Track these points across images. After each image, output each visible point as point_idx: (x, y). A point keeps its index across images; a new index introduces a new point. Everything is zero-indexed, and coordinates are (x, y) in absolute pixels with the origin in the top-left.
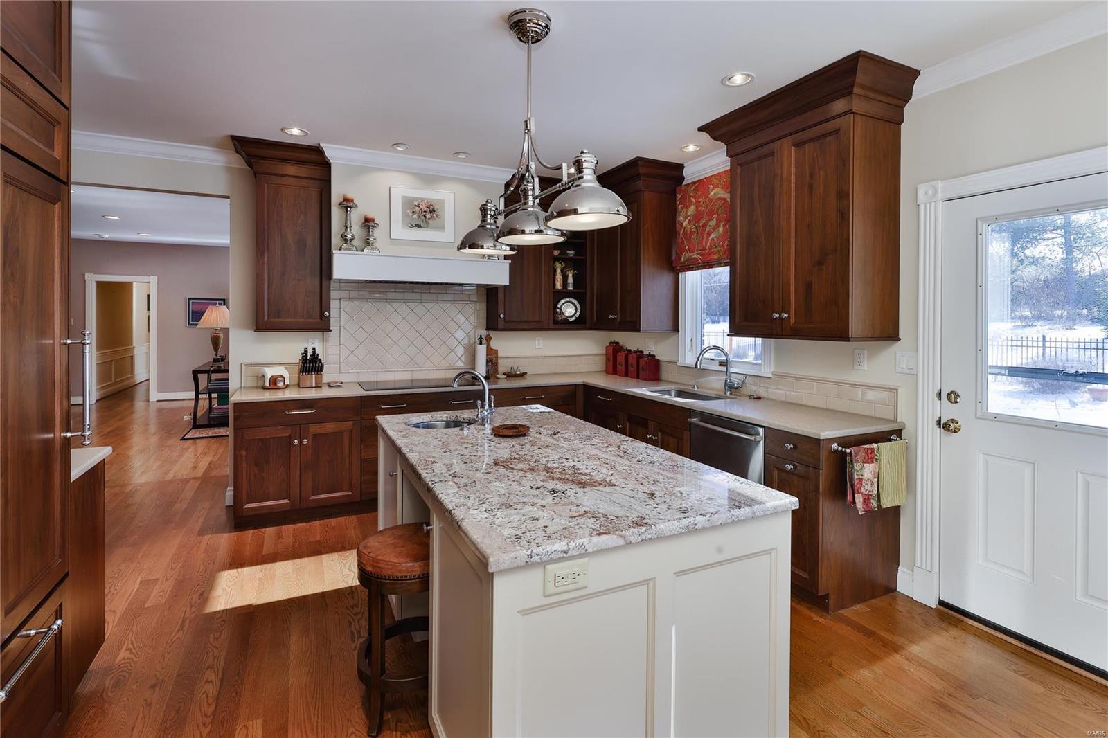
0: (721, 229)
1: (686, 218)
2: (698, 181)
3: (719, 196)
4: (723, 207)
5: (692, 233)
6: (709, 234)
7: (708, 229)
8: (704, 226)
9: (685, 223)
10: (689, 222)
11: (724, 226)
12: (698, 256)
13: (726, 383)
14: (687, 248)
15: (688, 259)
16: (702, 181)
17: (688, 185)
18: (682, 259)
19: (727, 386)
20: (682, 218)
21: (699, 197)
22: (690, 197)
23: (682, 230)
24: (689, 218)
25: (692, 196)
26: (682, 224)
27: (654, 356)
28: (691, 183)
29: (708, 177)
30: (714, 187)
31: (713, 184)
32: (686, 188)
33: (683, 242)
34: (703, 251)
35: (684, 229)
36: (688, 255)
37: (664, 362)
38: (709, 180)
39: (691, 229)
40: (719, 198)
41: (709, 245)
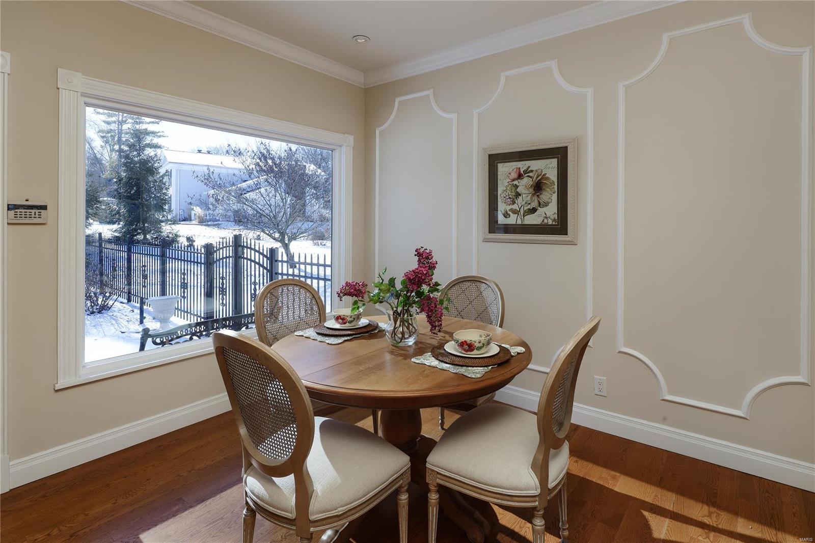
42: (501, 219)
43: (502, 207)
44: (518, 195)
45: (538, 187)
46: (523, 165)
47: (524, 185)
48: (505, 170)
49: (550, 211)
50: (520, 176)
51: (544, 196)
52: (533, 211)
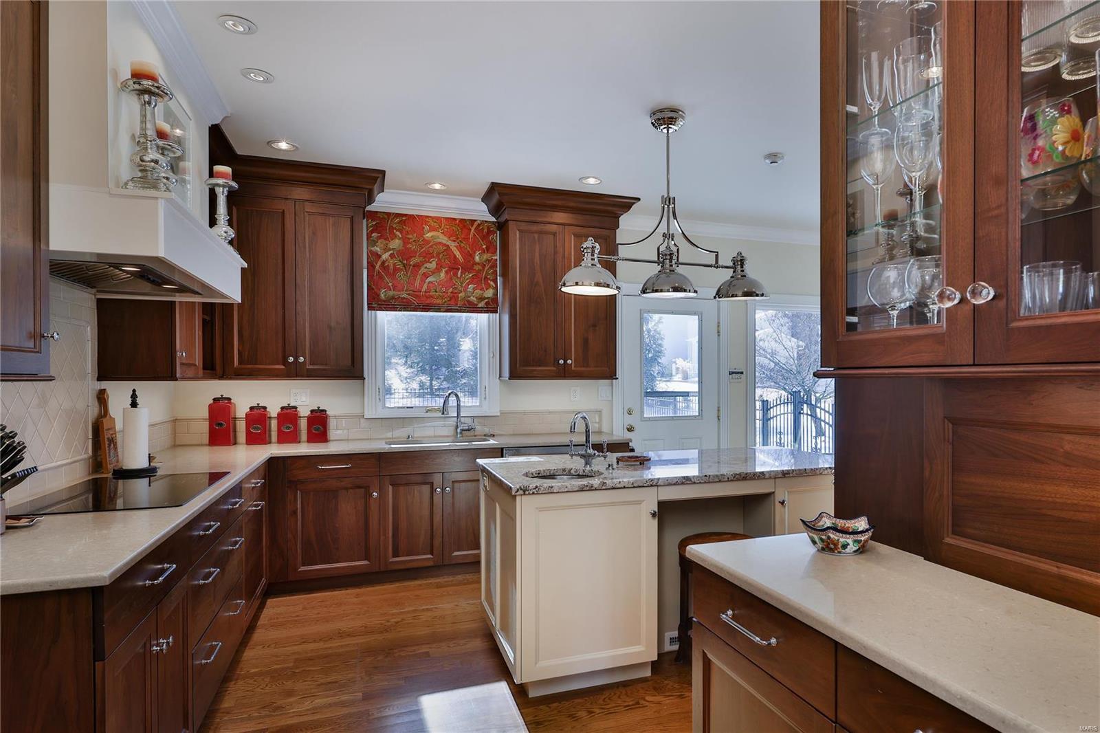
0: (443, 275)
1: (386, 250)
2: (406, 215)
3: (439, 240)
4: (445, 253)
5: (396, 270)
6: (426, 276)
7: (423, 270)
8: (417, 266)
9: (385, 256)
10: (392, 256)
11: (446, 272)
12: (409, 297)
13: (457, 427)
14: (390, 284)
15: (393, 298)
16: (411, 218)
17: (389, 214)
18: (382, 296)
19: (459, 431)
20: (378, 249)
21: (408, 233)
22: (392, 229)
23: (379, 263)
24: (391, 252)
25: (396, 229)
26: (379, 256)
27: (326, 411)
28: (393, 214)
29: (421, 216)
30: (432, 229)
31: (430, 226)
32: (386, 216)
33: (381, 277)
34: (416, 293)
35: (383, 263)
36: (391, 293)
37: (335, 416)
38: (423, 219)
39: (394, 265)
40: (440, 243)
41: (425, 287)
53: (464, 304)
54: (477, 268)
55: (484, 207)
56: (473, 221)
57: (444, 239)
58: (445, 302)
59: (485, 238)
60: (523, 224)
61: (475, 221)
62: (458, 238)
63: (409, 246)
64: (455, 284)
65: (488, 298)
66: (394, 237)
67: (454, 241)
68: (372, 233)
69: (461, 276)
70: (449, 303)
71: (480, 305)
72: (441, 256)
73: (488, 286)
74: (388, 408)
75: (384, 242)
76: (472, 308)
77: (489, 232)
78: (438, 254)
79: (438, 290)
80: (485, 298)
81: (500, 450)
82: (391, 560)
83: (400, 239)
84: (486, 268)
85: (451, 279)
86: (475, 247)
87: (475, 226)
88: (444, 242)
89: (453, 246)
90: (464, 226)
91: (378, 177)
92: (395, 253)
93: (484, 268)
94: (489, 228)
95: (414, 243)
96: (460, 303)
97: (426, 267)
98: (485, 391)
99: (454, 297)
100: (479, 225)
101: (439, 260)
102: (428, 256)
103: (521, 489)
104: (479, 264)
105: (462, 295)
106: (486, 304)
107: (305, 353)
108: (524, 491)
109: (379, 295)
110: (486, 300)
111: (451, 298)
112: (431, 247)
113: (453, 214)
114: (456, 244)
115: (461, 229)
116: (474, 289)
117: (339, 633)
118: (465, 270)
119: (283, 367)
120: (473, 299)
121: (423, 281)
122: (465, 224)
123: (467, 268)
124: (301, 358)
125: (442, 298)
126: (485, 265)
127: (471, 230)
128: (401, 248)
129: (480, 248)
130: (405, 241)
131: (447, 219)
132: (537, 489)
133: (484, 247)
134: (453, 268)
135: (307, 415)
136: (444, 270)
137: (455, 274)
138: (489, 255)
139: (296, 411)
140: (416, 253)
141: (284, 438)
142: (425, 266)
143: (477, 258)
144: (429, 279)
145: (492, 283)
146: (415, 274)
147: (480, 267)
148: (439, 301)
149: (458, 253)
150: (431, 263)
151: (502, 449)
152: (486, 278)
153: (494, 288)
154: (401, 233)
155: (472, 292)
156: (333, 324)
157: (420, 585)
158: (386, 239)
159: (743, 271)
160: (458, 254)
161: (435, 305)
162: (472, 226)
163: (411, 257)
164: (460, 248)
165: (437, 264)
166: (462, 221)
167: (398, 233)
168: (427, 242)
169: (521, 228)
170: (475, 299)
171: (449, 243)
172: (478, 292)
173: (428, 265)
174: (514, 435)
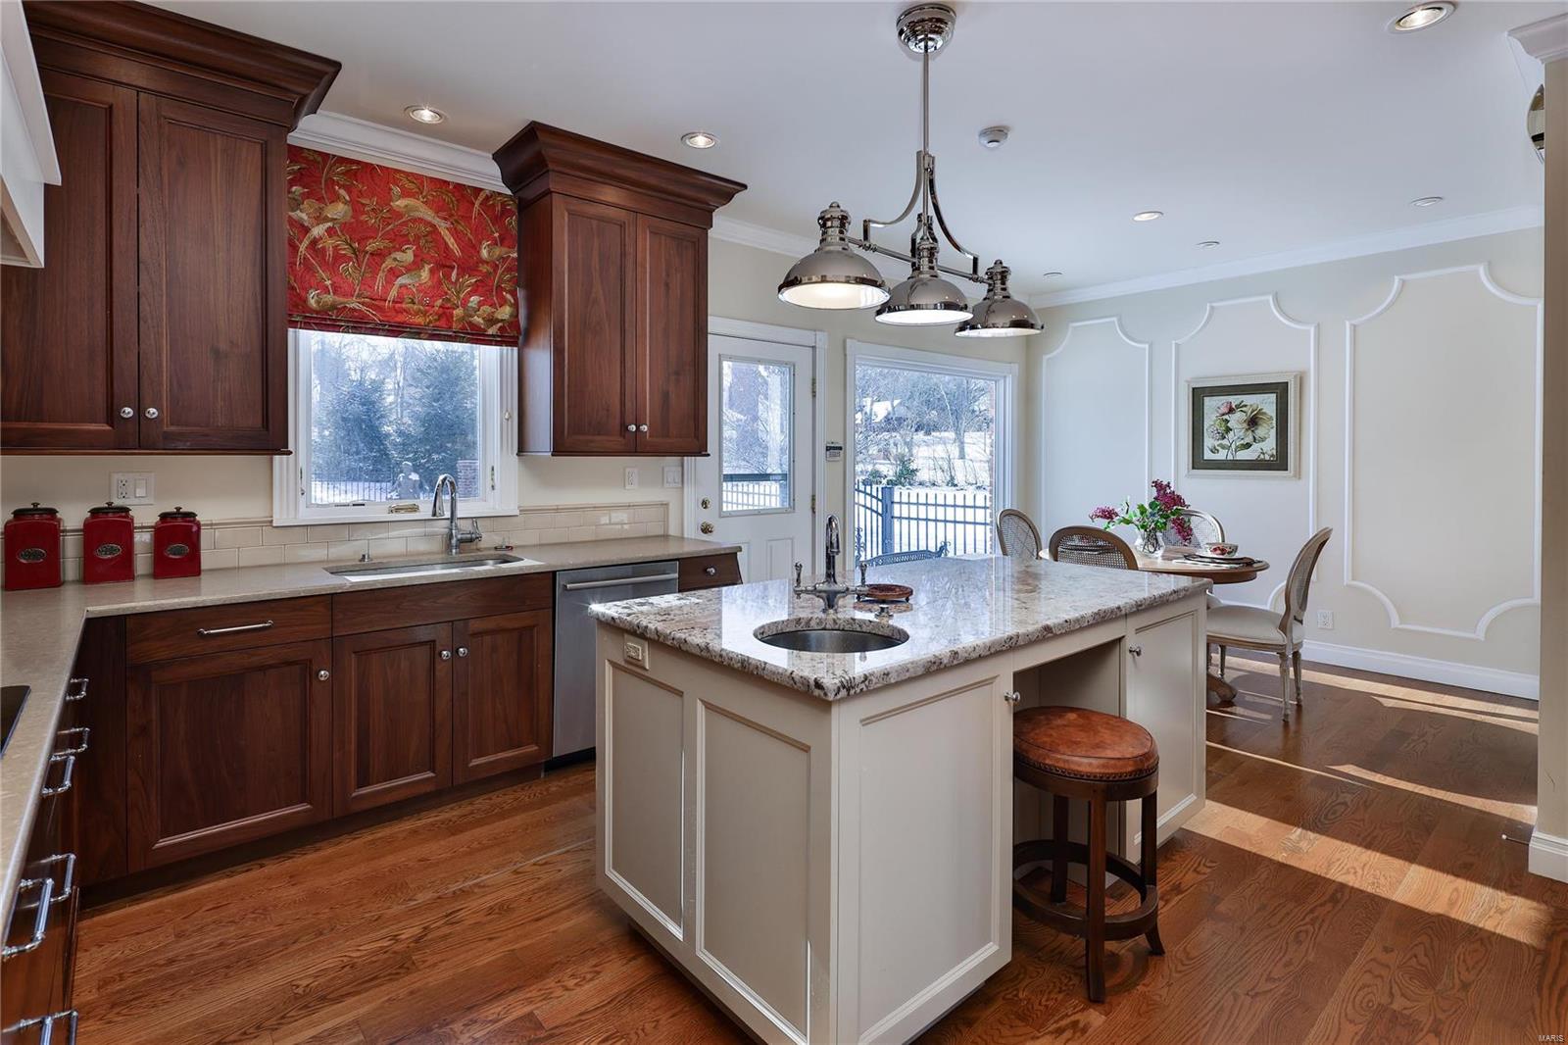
0: (425, 274)
1: (320, 219)
2: (358, 162)
3: (417, 214)
4: (429, 238)
5: (338, 258)
6: (394, 273)
7: (389, 263)
8: (379, 255)
9: (318, 231)
10: (330, 232)
11: (432, 271)
12: (364, 308)
13: (451, 536)
14: (328, 283)
15: (334, 307)
16: (369, 168)
17: (325, 156)
18: (312, 303)
19: (454, 541)
20: (304, 216)
21: (361, 194)
22: (331, 183)
23: (306, 242)
24: (330, 224)
25: (338, 184)
26: (306, 230)
27: (194, 515)
28: (334, 156)
29: (388, 168)
30: (406, 194)
31: (402, 188)
32: (319, 159)
33: (308, 267)
34: (376, 302)
35: (314, 242)
36: (329, 298)
37: (212, 525)
38: (389, 175)
39: (336, 248)
40: (421, 220)
41: (393, 293)
42: (1208, 455)
43: (1209, 442)
44: (1228, 430)
45: (1253, 422)
46: (1235, 400)
47: (1236, 420)
48: (1213, 406)
49: (1268, 447)
50: (1231, 411)
51: (1260, 432)
52: (1248, 446)
53: (464, 328)
54: (484, 268)
55: (495, 170)
56: (478, 191)
57: (427, 214)
58: (430, 322)
59: (497, 219)
60: (575, 201)
61: (481, 190)
62: (451, 215)
63: (364, 218)
64: (446, 293)
65: (502, 320)
66: (336, 198)
67: (445, 219)
68: (292, 186)
69: (457, 279)
70: (438, 323)
71: (490, 332)
72: (422, 242)
73: (503, 302)
74: (318, 505)
75: (317, 205)
76: (477, 336)
77: (505, 212)
78: (417, 238)
79: (416, 301)
80: (498, 321)
81: (551, 575)
82: (354, 795)
83: (346, 203)
84: (500, 272)
85: (440, 283)
86: (481, 234)
87: (480, 199)
88: (429, 219)
89: (443, 227)
90: (463, 196)
91: (327, 73)
92: (337, 226)
93: (495, 271)
94: (503, 205)
95: (372, 214)
96: (455, 326)
97: (395, 259)
98: (493, 475)
99: (445, 314)
100: (487, 198)
101: (418, 247)
102: (398, 240)
103: (844, 687)
104: (487, 263)
105: (458, 312)
106: (500, 329)
107: (161, 399)
108: (848, 690)
109: (305, 301)
110: (500, 324)
111: (440, 316)
112: (405, 224)
113: (441, 174)
114: (448, 225)
115: (457, 200)
116: (480, 304)
117: (297, 997)
118: (462, 271)
119: (108, 428)
120: (478, 320)
121: (389, 282)
122: (464, 194)
123: (466, 269)
124: (152, 410)
125: (425, 314)
126: (497, 266)
127: (474, 204)
128: (348, 219)
129: (489, 237)
130: (357, 208)
131: (433, 180)
132: (867, 682)
133: (496, 235)
134: (443, 264)
135: (153, 524)
136: (427, 267)
137: (448, 276)
138: (504, 249)
139: (127, 516)
140: (377, 231)
141: (95, 573)
142: (393, 256)
143: (484, 253)
144: (401, 281)
145: (509, 296)
146: (374, 269)
147: (489, 268)
148: (419, 320)
149: (452, 240)
150: (404, 251)
151: (554, 573)
152: (499, 287)
153: (511, 305)
154: (349, 192)
155: (475, 307)
156: (223, 346)
157: (415, 832)
158: (320, 199)
159: (1004, 289)
160: (451, 242)
161: (410, 325)
162: (476, 199)
163: (367, 238)
164: (455, 233)
165: (415, 256)
166: (459, 187)
167: (342, 192)
168: (398, 215)
169: (572, 208)
170: (480, 320)
171: (437, 221)
172: (487, 309)
173: (399, 255)
174: (541, 545)
